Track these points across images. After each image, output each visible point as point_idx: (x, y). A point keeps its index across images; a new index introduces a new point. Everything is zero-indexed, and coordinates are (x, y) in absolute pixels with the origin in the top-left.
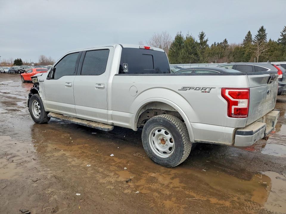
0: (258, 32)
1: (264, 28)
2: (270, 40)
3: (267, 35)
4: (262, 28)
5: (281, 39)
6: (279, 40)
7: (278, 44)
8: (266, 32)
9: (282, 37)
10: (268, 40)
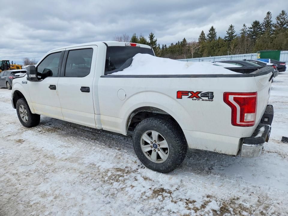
0: (210, 31)
1: (214, 28)
2: (219, 38)
3: (216, 33)
4: (212, 27)
5: (227, 37)
6: (226, 37)
7: (225, 41)
8: (216, 31)
9: (228, 35)
10: (218, 38)
